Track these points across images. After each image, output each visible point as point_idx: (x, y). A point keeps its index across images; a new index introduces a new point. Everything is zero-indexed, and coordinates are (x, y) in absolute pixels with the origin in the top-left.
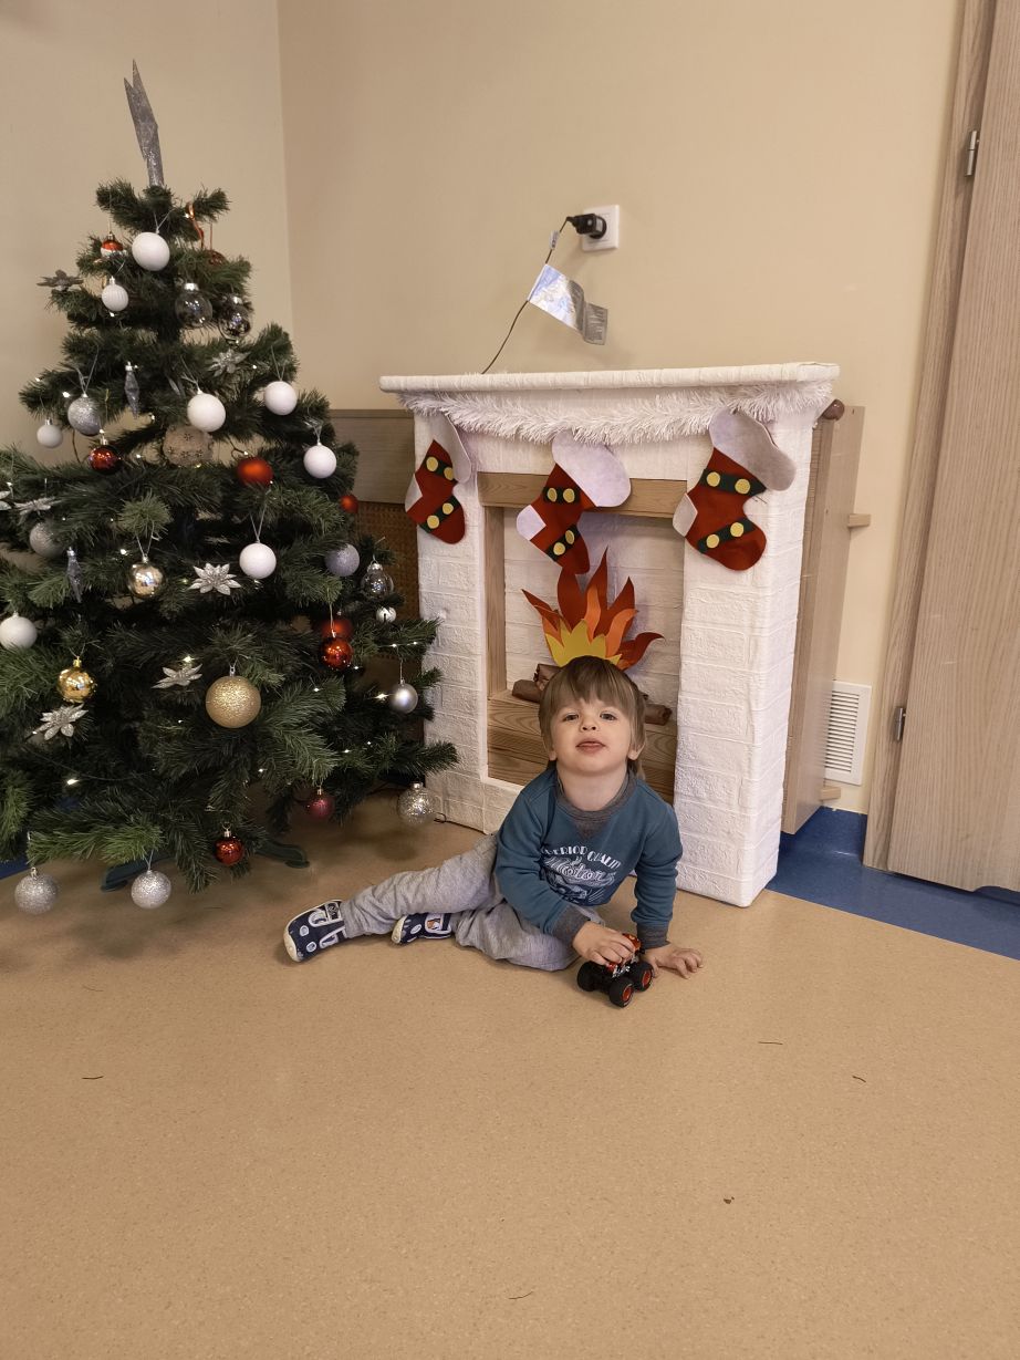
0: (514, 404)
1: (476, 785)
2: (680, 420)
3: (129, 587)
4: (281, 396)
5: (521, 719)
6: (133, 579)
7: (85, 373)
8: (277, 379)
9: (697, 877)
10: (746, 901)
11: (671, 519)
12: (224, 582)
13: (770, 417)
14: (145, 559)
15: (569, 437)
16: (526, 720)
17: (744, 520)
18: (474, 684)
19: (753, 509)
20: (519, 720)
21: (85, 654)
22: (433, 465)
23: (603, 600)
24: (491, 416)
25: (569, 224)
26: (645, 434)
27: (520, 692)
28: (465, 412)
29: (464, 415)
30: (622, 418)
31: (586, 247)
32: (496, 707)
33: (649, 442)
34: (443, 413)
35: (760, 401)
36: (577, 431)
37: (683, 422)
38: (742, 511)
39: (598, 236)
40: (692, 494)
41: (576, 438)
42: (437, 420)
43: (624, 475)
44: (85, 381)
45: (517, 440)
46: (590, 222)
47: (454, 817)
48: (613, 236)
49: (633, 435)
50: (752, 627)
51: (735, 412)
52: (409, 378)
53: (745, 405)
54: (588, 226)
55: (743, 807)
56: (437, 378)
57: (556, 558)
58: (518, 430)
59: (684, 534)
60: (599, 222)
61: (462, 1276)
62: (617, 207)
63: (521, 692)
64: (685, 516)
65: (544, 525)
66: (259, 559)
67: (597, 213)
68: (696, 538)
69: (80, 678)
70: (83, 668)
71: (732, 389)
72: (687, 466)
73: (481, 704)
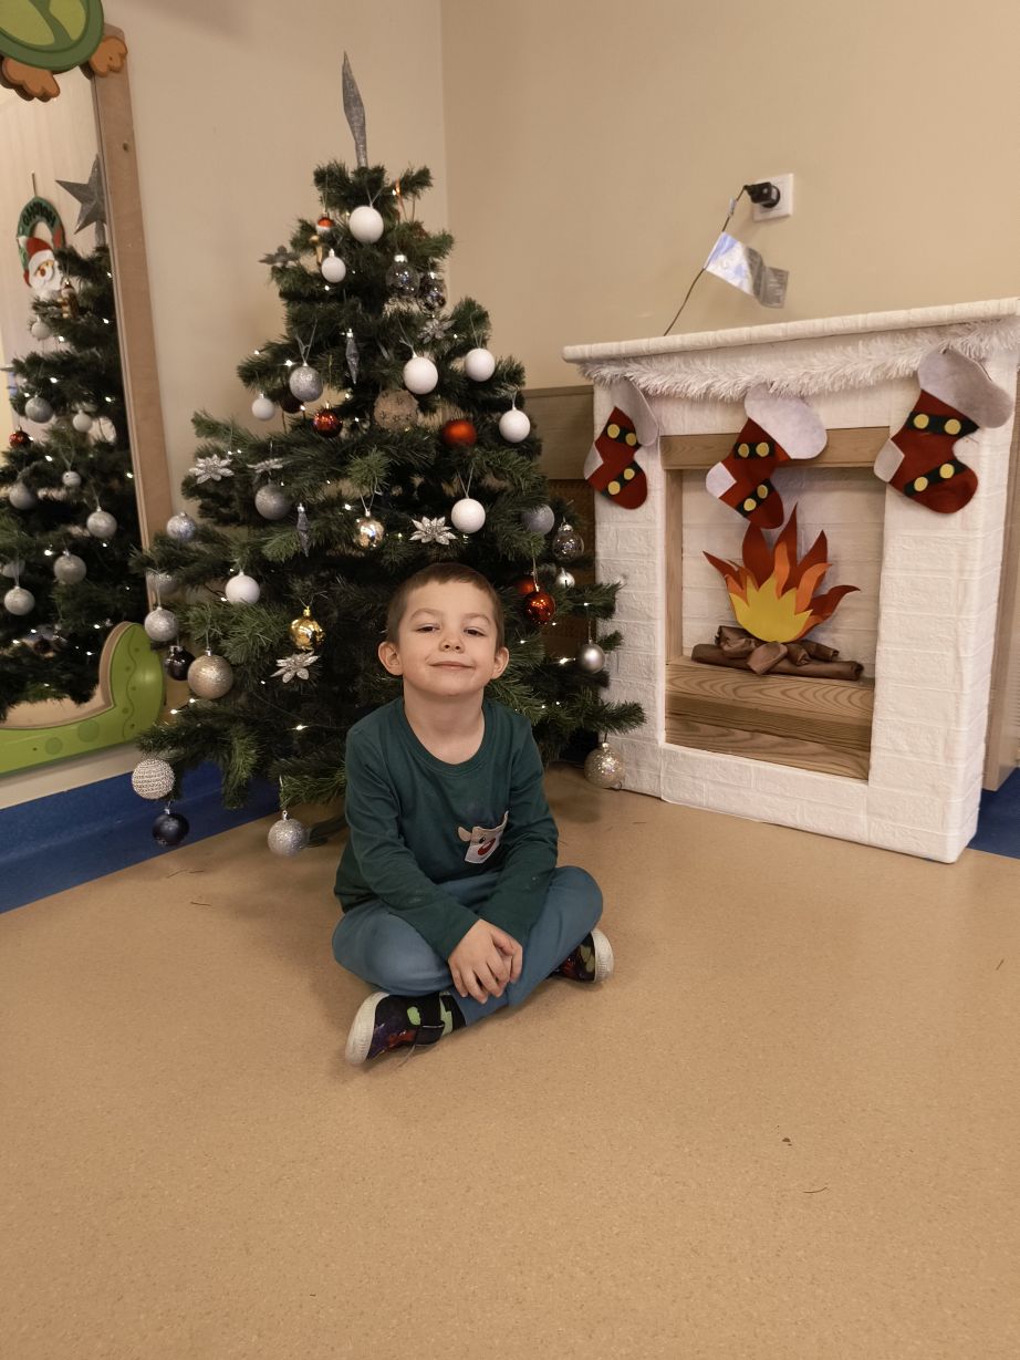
0: (703, 364)
1: (654, 751)
2: (884, 364)
3: (354, 541)
4: (481, 362)
5: (703, 682)
6: (358, 532)
7: (305, 342)
8: (476, 347)
9: (897, 835)
10: (952, 857)
11: (872, 468)
12: (440, 534)
13: (983, 355)
14: (368, 514)
15: (763, 391)
16: (709, 683)
17: (954, 462)
18: (652, 648)
19: (963, 450)
20: (699, 684)
21: (313, 604)
22: (614, 432)
23: (792, 556)
24: (679, 377)
25: (745, 192)
26: (848, 380)
27: (700, 655)
28: (652, 375)
29: (650, 378)
30: (821, 367)
31: (759, 216)
32: (675, 671)
33: (851, 390)
34: (626, 378)
35: (973, 340)
36: (772, 385)
37: (889, 365)
38: (951, 453)
39: (771, 204)
40: (895, 439)
41: (771, 391)
42: (620, 387)
43: (820, 426)
44: (306, 349)
45: (707, 400)
46: (765, 191)
47: (629, 784)
48: (787, 204)
49: (833, 384)
50: (961, 571)
51: (944, 352)
52: (594, 346)
53: (957, 344)
54: (763, 195)
55: (949, 758)
56: (623, 343)
57: (746, 514)
58: (707, 389)
59: (888, 480)
60: (774, 190)
61: (752, 1173)
62: (791, 175)
63: (702, 656)
64: (888, 462)
65: (735, 482)
66: (470, 513)
67: (772, 183)
68: (902, 483)
69: (311, 626)
70: (314, 617)
71: (940, 328)
72: (892, 410)
73: (659, 668)
